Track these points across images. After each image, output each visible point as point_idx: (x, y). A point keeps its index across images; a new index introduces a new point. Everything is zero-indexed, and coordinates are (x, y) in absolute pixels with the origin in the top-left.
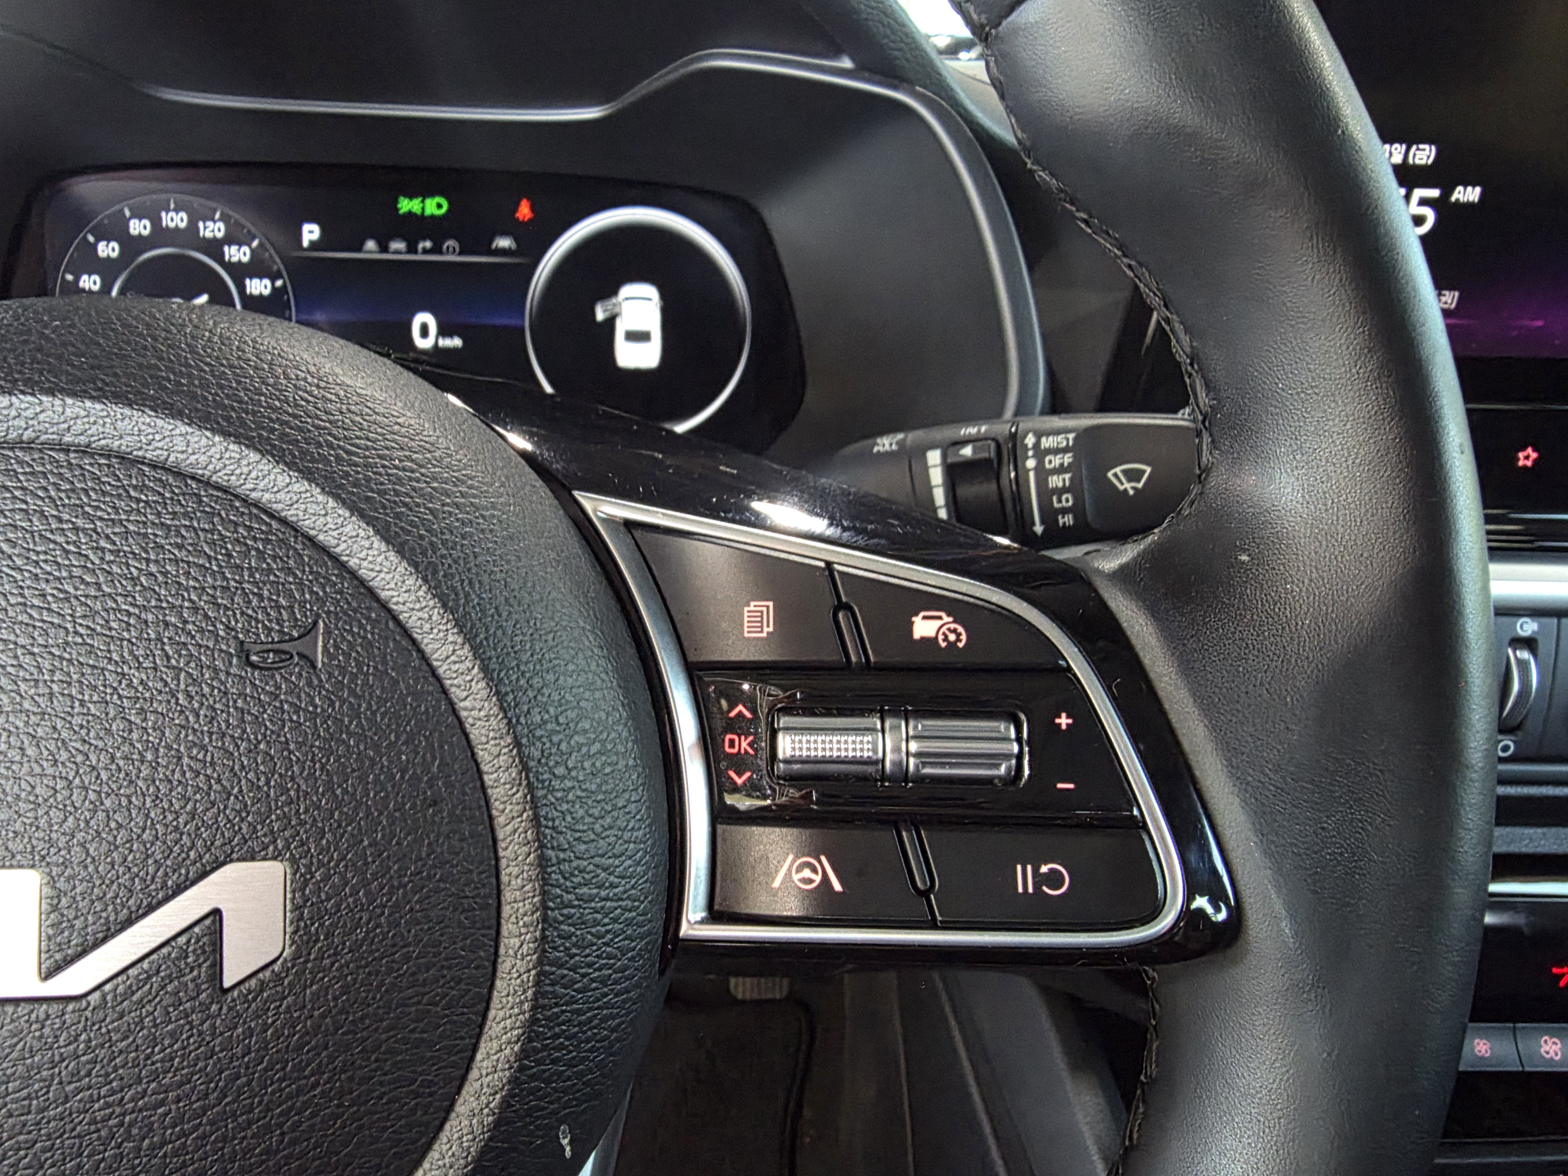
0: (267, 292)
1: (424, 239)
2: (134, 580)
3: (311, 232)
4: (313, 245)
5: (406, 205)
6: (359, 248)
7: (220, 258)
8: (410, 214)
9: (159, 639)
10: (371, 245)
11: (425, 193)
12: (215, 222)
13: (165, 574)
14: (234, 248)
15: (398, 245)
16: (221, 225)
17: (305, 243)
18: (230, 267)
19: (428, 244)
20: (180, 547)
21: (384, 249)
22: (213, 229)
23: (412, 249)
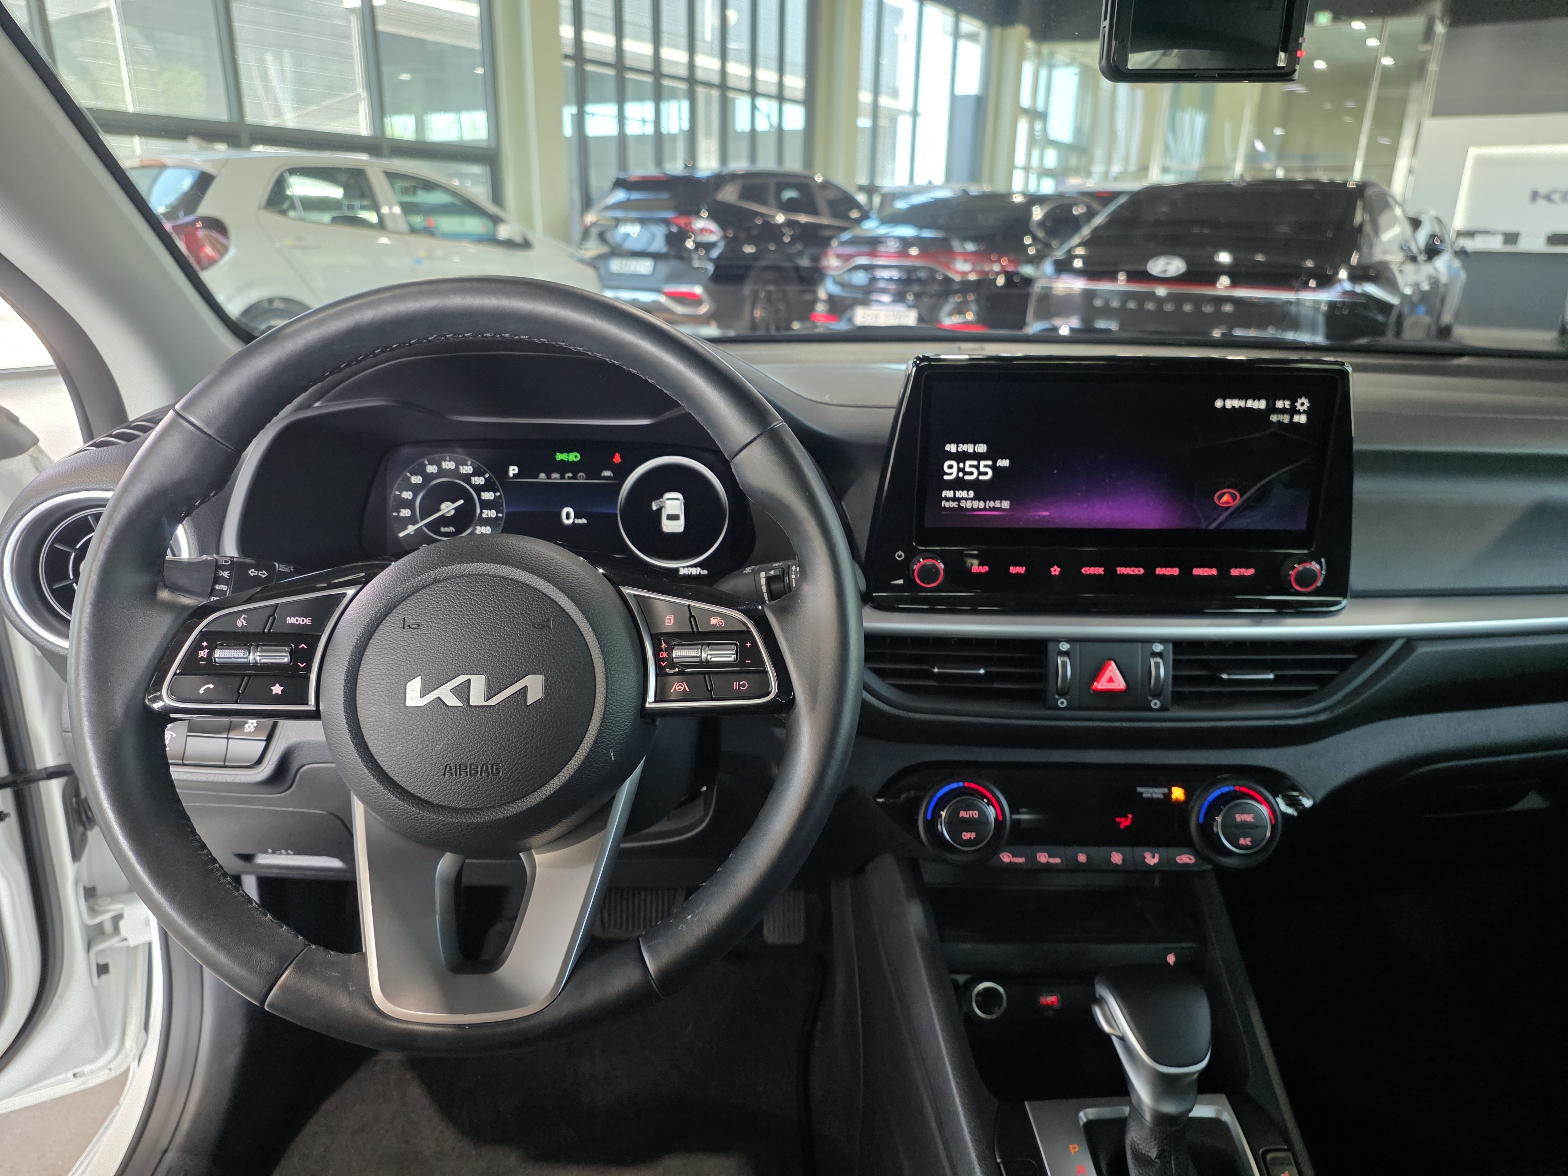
0: (492, 498)
1: (568, 472)
2: (507, 607)
3: (513, 470)
4: (515, 476)
5: (560, 457)
6: (537, 478)
7: (469, 483)
8: (562, 460)
9: (513, 621)
10: (543, 475)
11: (569, 451)
12: (467, 465)
13: (515, 605)
14: (476, 478)
15: (555, 476)
16: (471, 468)
17: (511, 475)
18: (473, 487)
19: (570, 475)
20: (518, 599)
21: (549, 477)
22: (467, 469)
23: (562, 477)
